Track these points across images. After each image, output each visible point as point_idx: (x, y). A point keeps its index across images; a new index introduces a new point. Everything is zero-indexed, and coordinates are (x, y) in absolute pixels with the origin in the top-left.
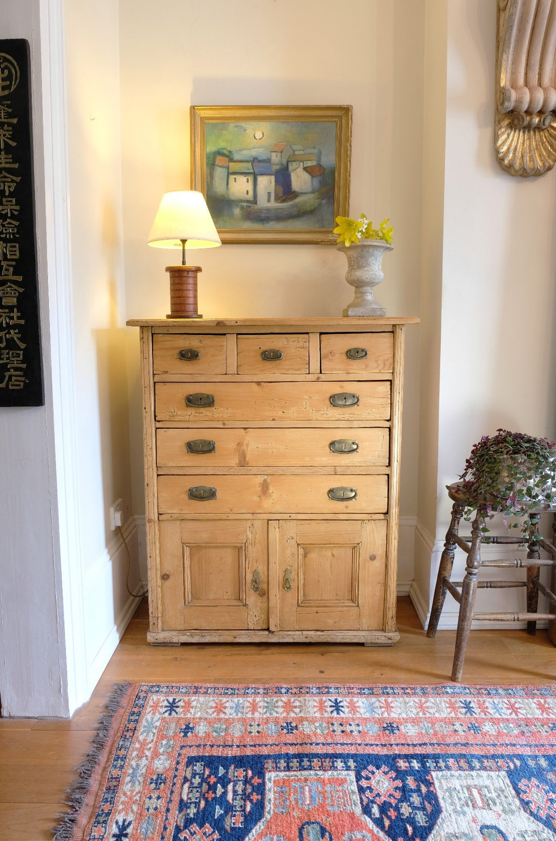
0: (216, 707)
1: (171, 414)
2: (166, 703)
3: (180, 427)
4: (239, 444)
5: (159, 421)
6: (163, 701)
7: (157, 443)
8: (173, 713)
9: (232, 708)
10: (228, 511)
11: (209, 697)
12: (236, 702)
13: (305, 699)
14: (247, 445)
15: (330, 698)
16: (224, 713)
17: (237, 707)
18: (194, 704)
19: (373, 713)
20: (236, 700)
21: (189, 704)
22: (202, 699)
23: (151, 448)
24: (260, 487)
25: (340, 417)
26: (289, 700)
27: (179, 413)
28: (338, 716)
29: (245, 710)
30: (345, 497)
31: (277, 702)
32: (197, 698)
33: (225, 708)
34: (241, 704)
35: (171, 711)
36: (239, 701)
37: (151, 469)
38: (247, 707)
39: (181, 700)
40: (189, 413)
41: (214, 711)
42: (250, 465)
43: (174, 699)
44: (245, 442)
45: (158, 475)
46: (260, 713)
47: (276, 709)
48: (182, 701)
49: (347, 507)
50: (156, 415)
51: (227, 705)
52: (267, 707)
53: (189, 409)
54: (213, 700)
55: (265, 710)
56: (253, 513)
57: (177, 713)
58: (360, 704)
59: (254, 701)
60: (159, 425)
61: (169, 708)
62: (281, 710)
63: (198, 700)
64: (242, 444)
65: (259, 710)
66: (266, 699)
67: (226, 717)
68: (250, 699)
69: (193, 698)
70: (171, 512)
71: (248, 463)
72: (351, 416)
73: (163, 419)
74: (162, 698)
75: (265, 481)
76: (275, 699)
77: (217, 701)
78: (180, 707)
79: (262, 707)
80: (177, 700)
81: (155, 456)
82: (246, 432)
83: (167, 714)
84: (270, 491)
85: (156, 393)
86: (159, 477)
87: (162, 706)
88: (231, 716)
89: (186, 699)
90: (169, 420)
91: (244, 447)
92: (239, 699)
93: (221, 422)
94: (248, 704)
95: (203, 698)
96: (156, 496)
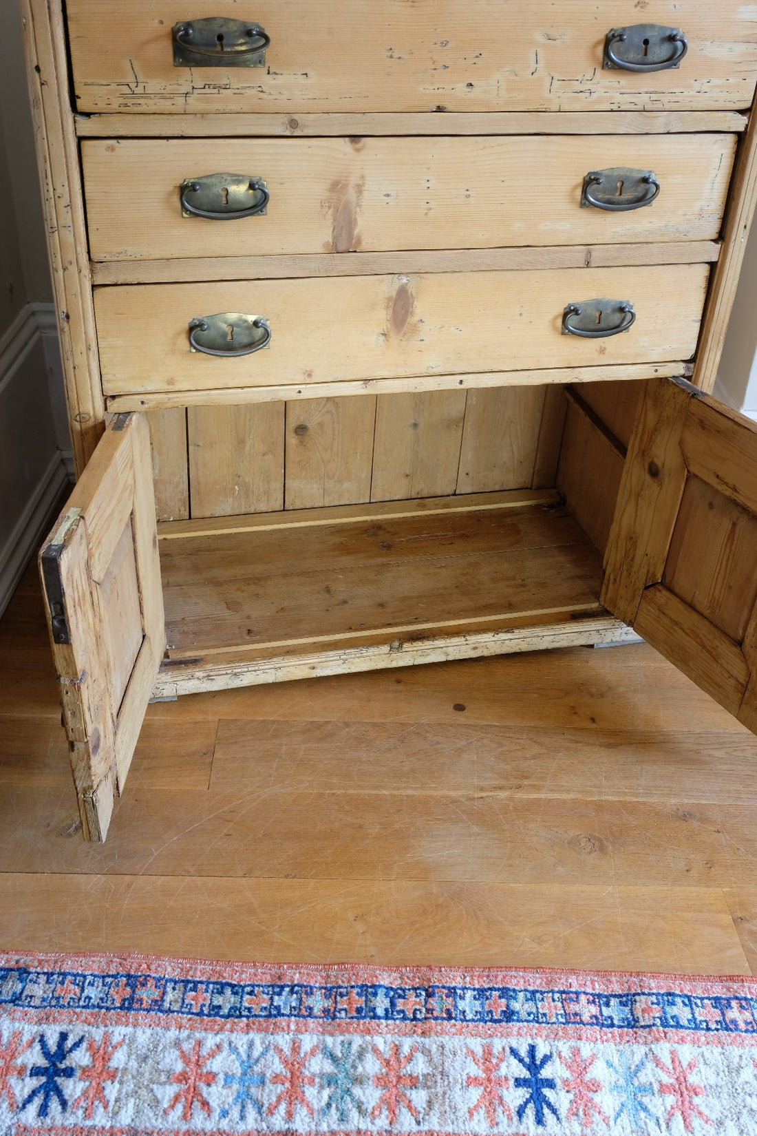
0: (183, 1078)
1: (126, 90)
2: (34, 1057)
3: (156, 133)
4: (337, 187)
5: (88, 115)
6: (30, 1044)
7: (87, 188)
8: (55, 1105)
9: (229, 1078)
10: (300, 378)
11: (167, 1028)
12: (243, 1050)
13: (443, 1047)
14: (359, 189)
15: (515, 1045)
16: (205, 1104)
17: (244, 1074)
18: (119, 1059)
19: (643, 1115)
20: (241, 1040)
21: (106, 1058)
22: (143, 1036)
23: (70, 205)
24: (387, 308)
25: (624, 101)
26: (397, 1049)
27: (154, 85)
28: (540, 1129)
29: (270, 1093)
30: (603, 325)
31: (361, 1055)
32: (130, 1029)
33: (210, 1078)
34: (257, 1061)
35: (47, 1096)
36: (251, 1045)
37: (73, 269)
38: (277, 1079)
39: (81, 1040)
40: (186, 88)
41: (177, 1098)
42: (365, 245)
43: (64, 1036)
44: (353, 180)
45: (94, 287)
46: (311, 1111)
47: (357, 1091)
48: (84, 1045)
49: (602, 351)
50: (77, 93)
51: (216, 1065)
52: (330, 1080)
53: (186, 71)
54: (177, 1044)
55: (326, 1093)
56: (366, 381)
57: (64, 1103)
58: (598, 1071)
59: (296, 1048)
60: (87, 127)
61: (43, 1079)
62: (371, 1095)
63: (133, 1040)
64: (345, 186)
65: (310, 1092)
66: (329, 1040)
67: (210, 1126)
68: (283, 1041)
69: (119, 1032)
70: (140, 390)
71: (359, 242)
72: (654, 97)
73: (101, 106)
74: (29, 1031)
75: (402, 291)
76: (357, 1041)
77: (187, 1046)
78: (78, 1073)
79: (317, 1080)
80: (69, 1043)
81: (83, 229)
82: (358, 150)
83: (33, 1109)
84: (416, 318)
85: (70, 11)
86: (99, 291)
87: (21, 1072)
88: (224, 1124)
89: (97, 1034)
90: (123, 109)
91: (351, 194)
92: (251, 1035)
93: (286, 119)
94: (277, 1067)
95: (149, 1032)
96: (94, 347)
